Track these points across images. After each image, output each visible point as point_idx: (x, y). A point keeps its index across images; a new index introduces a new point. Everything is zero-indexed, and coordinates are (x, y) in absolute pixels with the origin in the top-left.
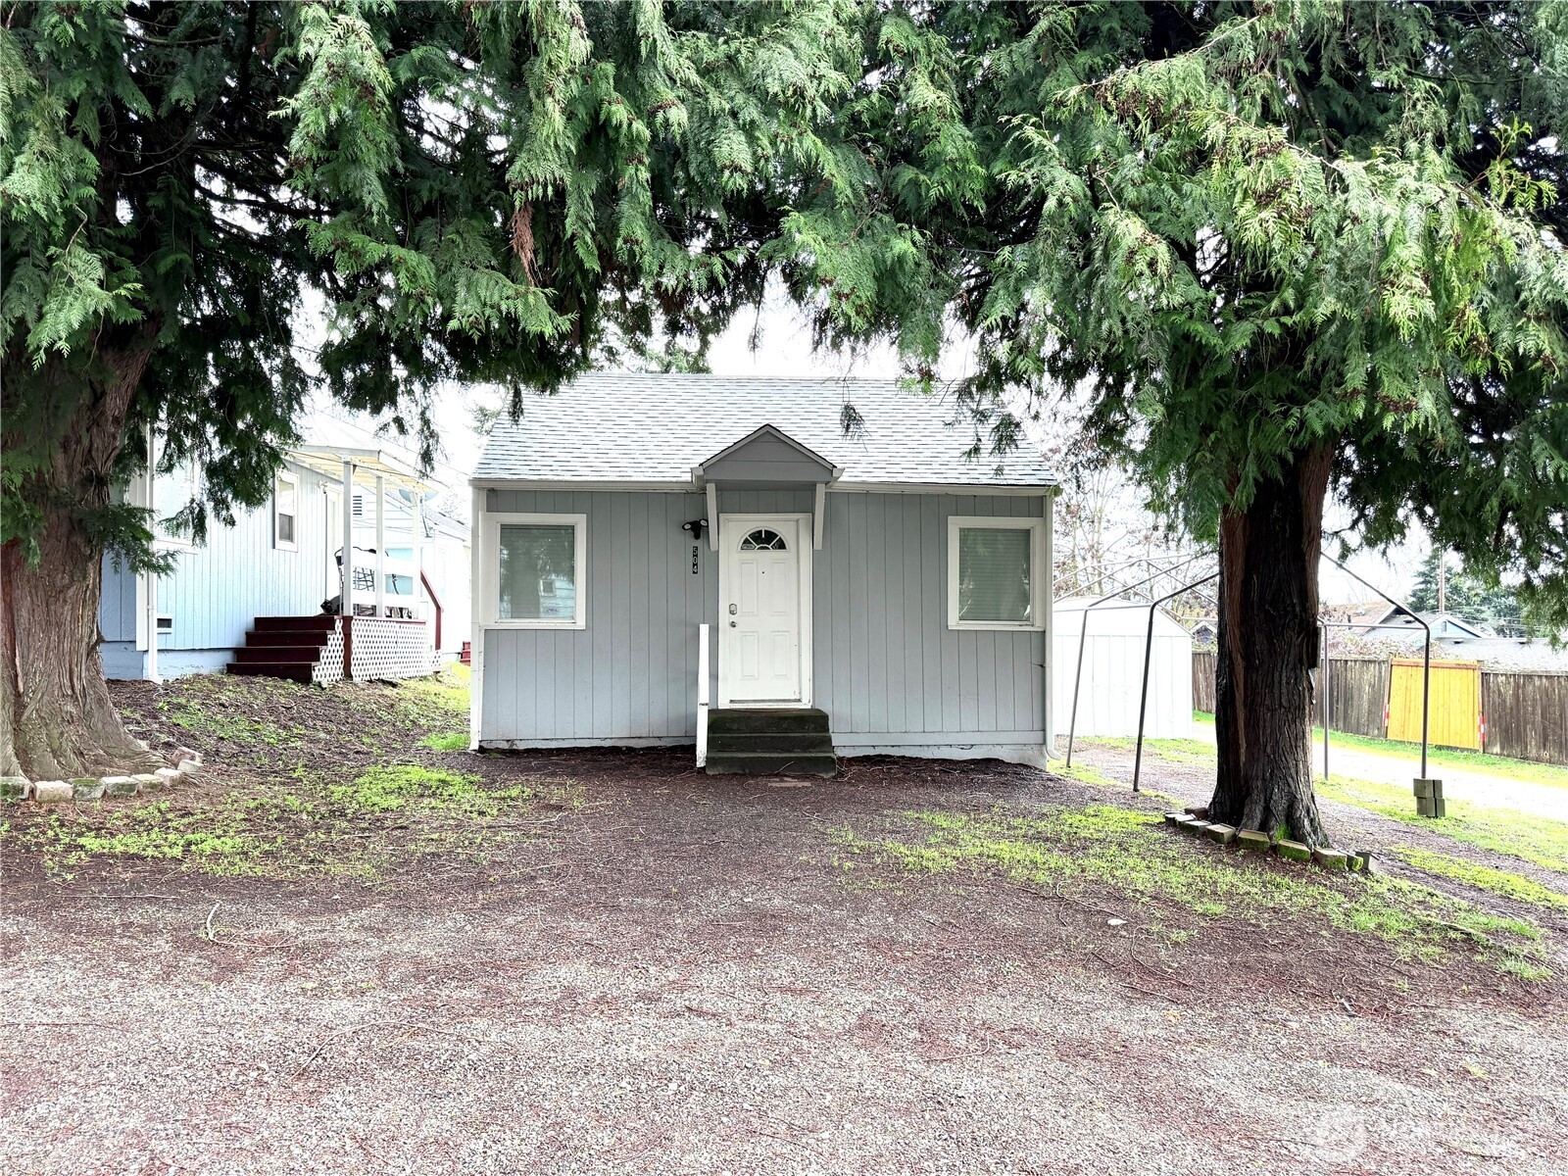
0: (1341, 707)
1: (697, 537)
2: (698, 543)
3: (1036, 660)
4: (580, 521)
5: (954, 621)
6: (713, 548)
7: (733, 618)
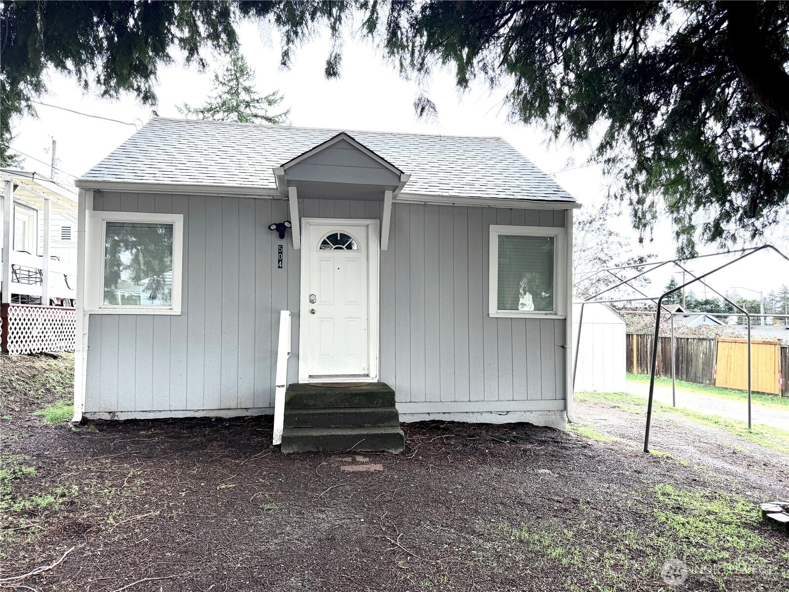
0: (684, 366)
1: (282, 236)
2: (283, 242)
3: (559, 343)
4: (177, 221)
5: (493, 310)
6: (296, 247)
7: (312, 306)
